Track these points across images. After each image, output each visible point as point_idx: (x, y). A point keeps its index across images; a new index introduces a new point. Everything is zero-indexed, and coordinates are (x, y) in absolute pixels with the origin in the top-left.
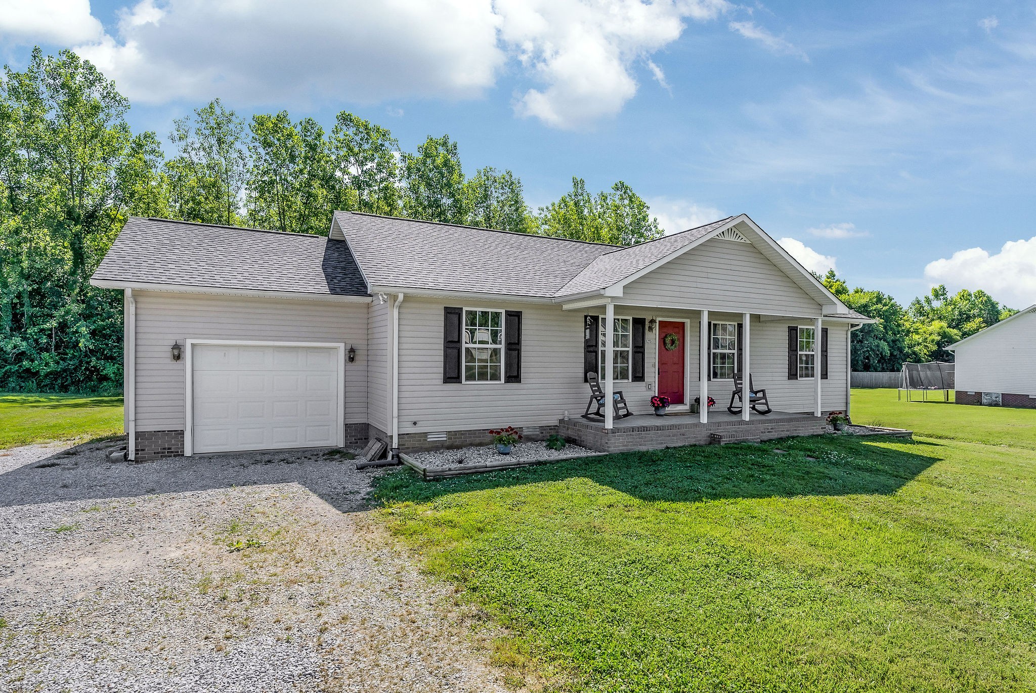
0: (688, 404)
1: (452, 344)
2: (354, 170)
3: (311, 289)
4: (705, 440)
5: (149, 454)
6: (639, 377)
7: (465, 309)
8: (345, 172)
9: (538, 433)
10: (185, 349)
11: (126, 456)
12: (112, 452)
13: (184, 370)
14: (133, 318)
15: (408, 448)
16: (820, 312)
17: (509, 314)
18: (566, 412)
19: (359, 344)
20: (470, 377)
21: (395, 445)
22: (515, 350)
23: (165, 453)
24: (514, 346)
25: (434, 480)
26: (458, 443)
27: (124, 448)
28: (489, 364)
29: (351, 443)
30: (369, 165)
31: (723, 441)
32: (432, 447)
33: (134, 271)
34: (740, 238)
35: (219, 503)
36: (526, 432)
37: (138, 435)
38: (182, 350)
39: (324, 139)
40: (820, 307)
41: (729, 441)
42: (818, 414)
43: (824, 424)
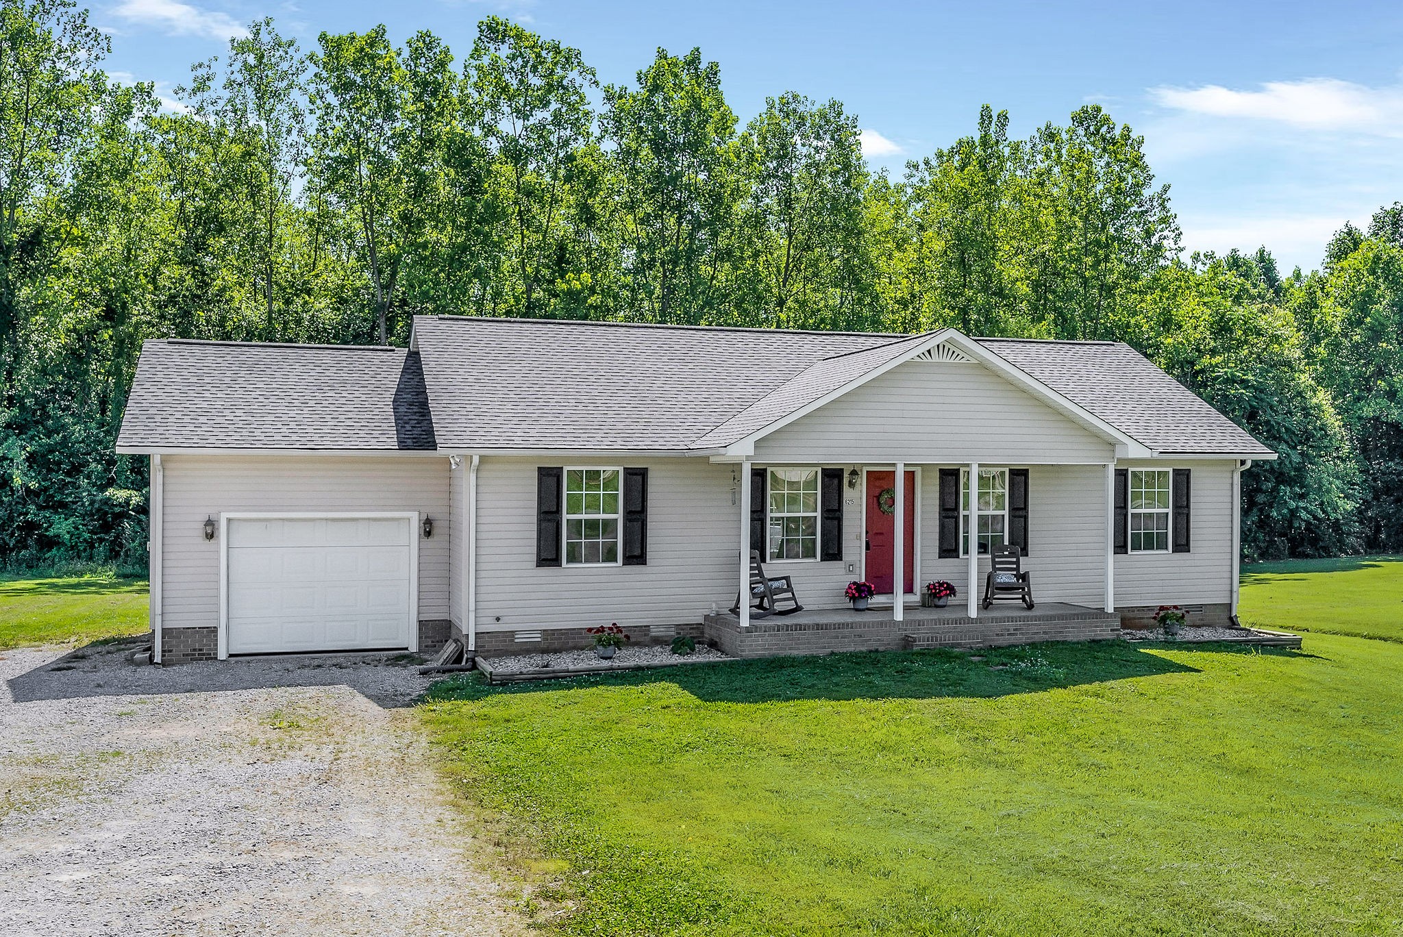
0: (918, 593)
1: (549, 515)
2: (509, 126)
3: (373, 443)
4: (897, 644)
5: (178, 655)
6: (833, 552)
7: (566, 469)
8: (489, 131)
9: (673, 633)
10: (219, 525)
11: (151, 658)
12: (134, 654)
13: (218, 552)
14: (160, 488)
15: (488, 651)
16: (1109, 454)
17: (629, 472)
18: (714, 605)
19: (436, 511)
20: (572, 558)
21: (472, 647)
22: (637, 520)
23: (195, 655)
24: (637, 515)
25: (501, 685)
26: (556, 645)
27: (149, 649)
28: (601, 540)
29: (426, 646)
30: (540, 115)
31: (917, 645)
32: (521, 650)
33: (160, 430)
34: (959, 357)
35: (262, 700)
36: (654, 632)
37: (165, 632)
38: (216, 526)
39: (456, 68)
40: (1111, 448)
41: (928, 645)
42: (1111, 610)
43: (1117, 623)
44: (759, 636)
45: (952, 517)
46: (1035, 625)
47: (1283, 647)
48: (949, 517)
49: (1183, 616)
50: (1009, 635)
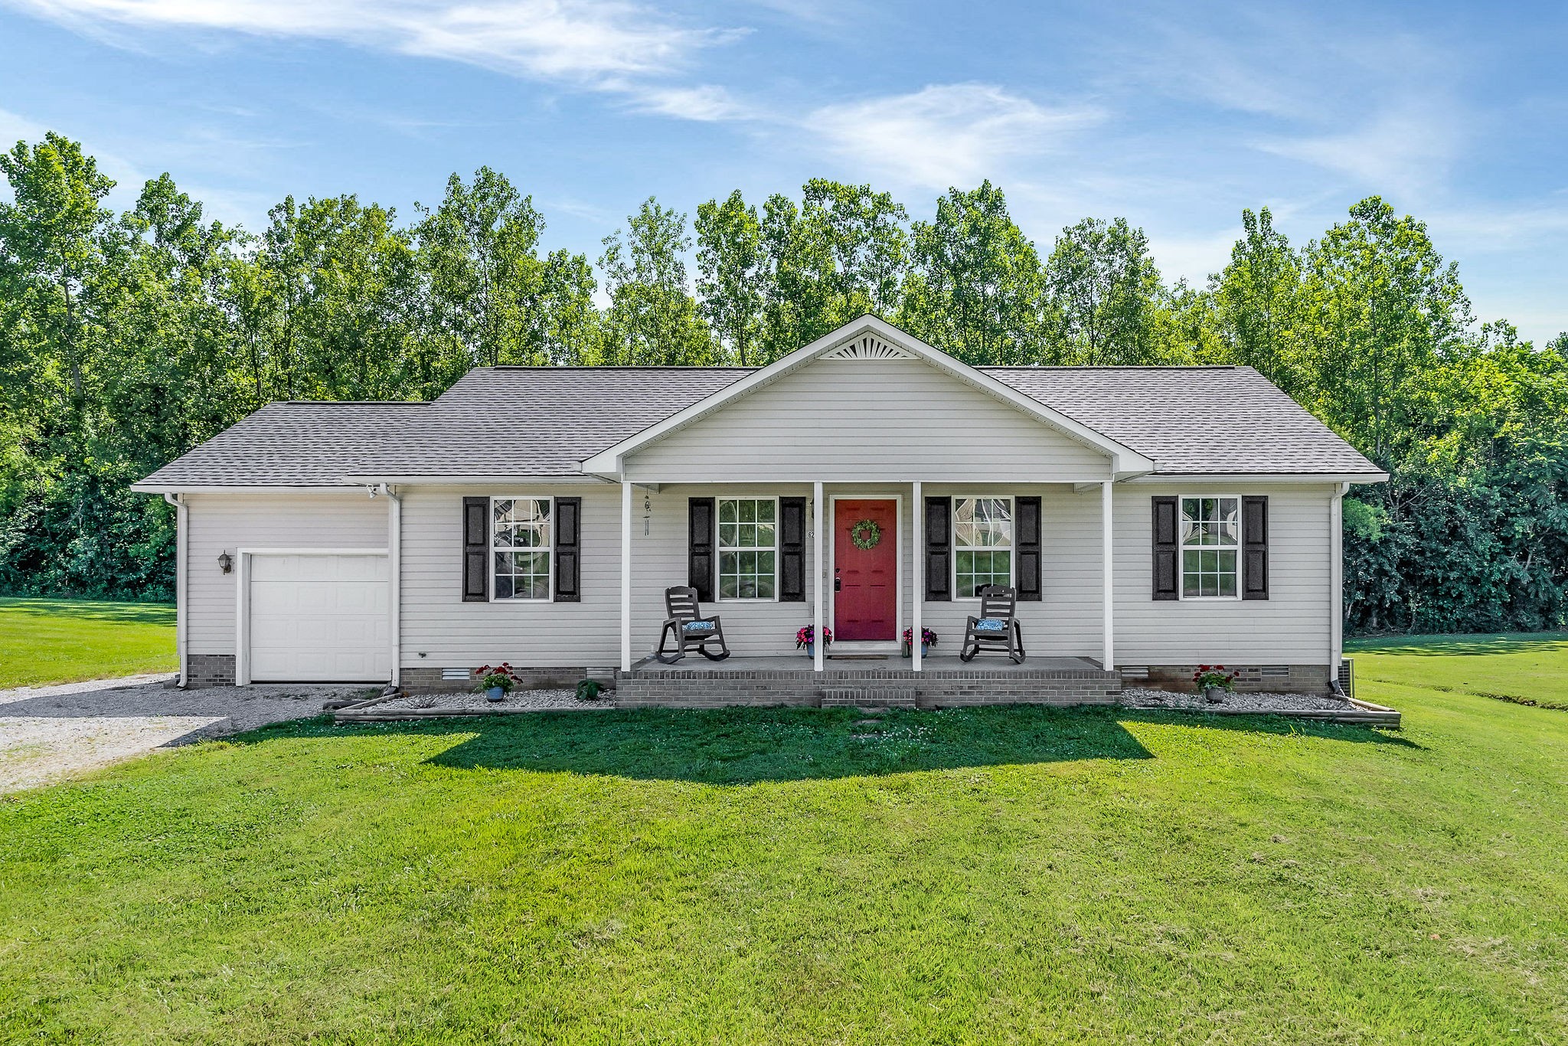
0: (900, 640)
1: (475, 547)
4: (812, 699)
5: (201, 680)
6: (794, 591)
10: (236, 559)
11: (179, 681)
13: (235, 584)
14: (184, 525)
15: (414, 688)
16: (1105, 469)
17: (561, 502)
20: (502, 593)
21: (396, 683)
22: (572, 553)
23: (216, 680)
24: (572, 548)
31: (826, 702)
32: (449, 689)
36: (590, 675)
37: (189, 659)
38: (232, 560)
40: (1105, 462)
41: (840, 702)
42: (1109, 667)
43: (1115, 685)
44: (639, 683)
45: (941, 553)
46: (999, 682)
47: (1367, 726)
48: (936, 553)
49: (1228, 680)
50: (961, 693)
